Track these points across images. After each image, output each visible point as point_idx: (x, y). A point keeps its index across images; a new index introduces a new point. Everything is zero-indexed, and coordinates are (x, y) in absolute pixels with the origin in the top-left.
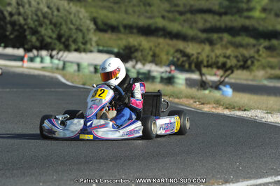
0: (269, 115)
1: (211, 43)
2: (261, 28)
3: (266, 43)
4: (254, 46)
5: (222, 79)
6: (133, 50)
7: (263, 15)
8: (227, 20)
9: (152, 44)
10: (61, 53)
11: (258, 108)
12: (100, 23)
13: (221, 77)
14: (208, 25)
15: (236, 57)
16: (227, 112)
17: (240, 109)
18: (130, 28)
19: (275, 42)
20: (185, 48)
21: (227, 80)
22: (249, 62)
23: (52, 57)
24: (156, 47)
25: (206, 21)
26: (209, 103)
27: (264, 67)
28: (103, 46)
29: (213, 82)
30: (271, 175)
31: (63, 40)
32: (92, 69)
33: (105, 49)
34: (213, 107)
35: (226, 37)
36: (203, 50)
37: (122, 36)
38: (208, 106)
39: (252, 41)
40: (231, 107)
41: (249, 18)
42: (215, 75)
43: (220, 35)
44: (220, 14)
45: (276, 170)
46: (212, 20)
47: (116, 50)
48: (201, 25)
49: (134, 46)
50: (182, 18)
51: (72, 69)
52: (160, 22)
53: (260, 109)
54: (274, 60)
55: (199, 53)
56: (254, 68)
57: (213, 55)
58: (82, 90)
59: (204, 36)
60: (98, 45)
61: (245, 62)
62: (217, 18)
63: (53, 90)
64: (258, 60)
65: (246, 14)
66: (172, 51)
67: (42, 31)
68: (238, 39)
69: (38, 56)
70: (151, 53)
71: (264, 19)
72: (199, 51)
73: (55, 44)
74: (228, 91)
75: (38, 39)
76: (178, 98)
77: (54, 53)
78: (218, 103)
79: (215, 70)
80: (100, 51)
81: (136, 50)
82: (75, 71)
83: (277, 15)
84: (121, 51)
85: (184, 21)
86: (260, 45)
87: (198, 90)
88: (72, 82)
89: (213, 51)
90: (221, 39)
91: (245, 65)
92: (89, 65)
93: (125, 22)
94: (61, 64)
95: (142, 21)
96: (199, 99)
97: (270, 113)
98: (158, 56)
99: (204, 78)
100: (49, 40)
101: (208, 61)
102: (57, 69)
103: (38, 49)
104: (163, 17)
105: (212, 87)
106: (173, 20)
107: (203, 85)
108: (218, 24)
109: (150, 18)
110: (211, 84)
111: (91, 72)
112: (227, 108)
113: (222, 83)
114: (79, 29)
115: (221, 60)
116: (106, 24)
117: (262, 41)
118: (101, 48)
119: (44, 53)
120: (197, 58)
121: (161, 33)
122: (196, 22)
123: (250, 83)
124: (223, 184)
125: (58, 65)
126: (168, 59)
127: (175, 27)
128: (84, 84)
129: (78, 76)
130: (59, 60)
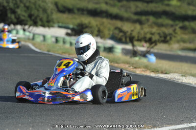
0: (184, 78)
1: (141, 23)
2: (177, 13)
3: (181, 24)
4: (172, 26)
5: (149, 50)
6: (84, 26)
7: (179, 4)
8: (152, 7)
9: (98, 23)
10: (31, 28)
11: (175, 72)
12: (60, 6)
13: (148, 48)
14: (139, 10)
15: (159, 34)
16: (153, 75)
17: (162, 73)
18: (82, 11)
19: (187, 23)
20: (122, 26)
21: (152, 50)
22: (168, 38)
23: (24, 30)
24: (101, 25)
25: (137, 7)
26: (140, 68)
27: (178, 42)
28: (62, 23)
29: (142, 52)
30: (187, 122)
31: (33, 18)
32: (54, 40)
33: (64, 25)
34: (143, 71)
35: (152, 19)
36: (135, 28)
37: (76, 16)
38: (139, 69)
39: (170, 22)
40: (156, 71)
41: (168, 5)
42: (143, 46)
43: (147, 17)
44: (148, 2)
45: (190, 118)
46: (142, 6)
47: (71, 26)
48: (133, 9)
49: (85, 24)
50: (120, 4)
51: (39, 39)
52: (104, 7)
53: (177, 73)
54: (186, 37)
55: (132, 31)
56: (172, 42)
57: (142, 32)
58: (47, 55)
59: (136, 17)
60: (58, 22)
61: (165, 37)
62: (145, 4)
63: (26, 55)
64: (175, 37)
65: (166, 2)
66: (112, 28)
67: (19, 11)
68: (160, 21)
69: (14, 29)
70: (97, 29)
71: (179, 7)
72: (132, 28)
73: (27, 21)
74: (153, 58)
75: (15, 17)
76: (117, 63)
77: (26, 27)
78: (147, 67)
79: (143, 43)
80: (60, 27)
81: (87, 27)
82: (41, 41)
83: (189, 4)
84: (75, 27)
85: (122, 6)
86: (176, 25)
87: (131, 57)
88: (40, 49)
89: (142, 29)
90: (148, 20)
91: (165, 40)
92: (52, 37)
93: (78, 6)
94: (31, 36)
95: (91, 6)
96: (133, 64)
97: (184, 76)
98: (102, 32)
99: (135, 49)
100: (23, 18)
101: (138, 37)
102: (29, 39)
103: (15, 24)
104: (106, 3)
105: (141, 55)
106: (114, 6)
107: (135, 53)
108: (146, 9)
109: (97, 3)
110: (140, 53)
111: (53, 42)
112: (153, 72)
113: (148, 52)
114: (45, 11)
115: (148, 36)
116: (64, 7)
117: (177, 22)
118: (60, 24)
119: (19, 27)
120: (131, 34)
121: (104, 15)
122: (130, 7)
123: (168, 53)
124: (152, 128)
125: (29, 36)
126: (109, 34)
127: (114, 10)
128: (49, 51)
129: (44, 45)
130: (30, 32)
